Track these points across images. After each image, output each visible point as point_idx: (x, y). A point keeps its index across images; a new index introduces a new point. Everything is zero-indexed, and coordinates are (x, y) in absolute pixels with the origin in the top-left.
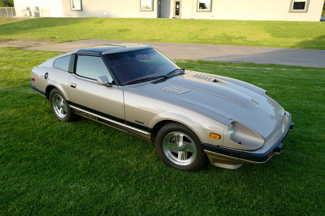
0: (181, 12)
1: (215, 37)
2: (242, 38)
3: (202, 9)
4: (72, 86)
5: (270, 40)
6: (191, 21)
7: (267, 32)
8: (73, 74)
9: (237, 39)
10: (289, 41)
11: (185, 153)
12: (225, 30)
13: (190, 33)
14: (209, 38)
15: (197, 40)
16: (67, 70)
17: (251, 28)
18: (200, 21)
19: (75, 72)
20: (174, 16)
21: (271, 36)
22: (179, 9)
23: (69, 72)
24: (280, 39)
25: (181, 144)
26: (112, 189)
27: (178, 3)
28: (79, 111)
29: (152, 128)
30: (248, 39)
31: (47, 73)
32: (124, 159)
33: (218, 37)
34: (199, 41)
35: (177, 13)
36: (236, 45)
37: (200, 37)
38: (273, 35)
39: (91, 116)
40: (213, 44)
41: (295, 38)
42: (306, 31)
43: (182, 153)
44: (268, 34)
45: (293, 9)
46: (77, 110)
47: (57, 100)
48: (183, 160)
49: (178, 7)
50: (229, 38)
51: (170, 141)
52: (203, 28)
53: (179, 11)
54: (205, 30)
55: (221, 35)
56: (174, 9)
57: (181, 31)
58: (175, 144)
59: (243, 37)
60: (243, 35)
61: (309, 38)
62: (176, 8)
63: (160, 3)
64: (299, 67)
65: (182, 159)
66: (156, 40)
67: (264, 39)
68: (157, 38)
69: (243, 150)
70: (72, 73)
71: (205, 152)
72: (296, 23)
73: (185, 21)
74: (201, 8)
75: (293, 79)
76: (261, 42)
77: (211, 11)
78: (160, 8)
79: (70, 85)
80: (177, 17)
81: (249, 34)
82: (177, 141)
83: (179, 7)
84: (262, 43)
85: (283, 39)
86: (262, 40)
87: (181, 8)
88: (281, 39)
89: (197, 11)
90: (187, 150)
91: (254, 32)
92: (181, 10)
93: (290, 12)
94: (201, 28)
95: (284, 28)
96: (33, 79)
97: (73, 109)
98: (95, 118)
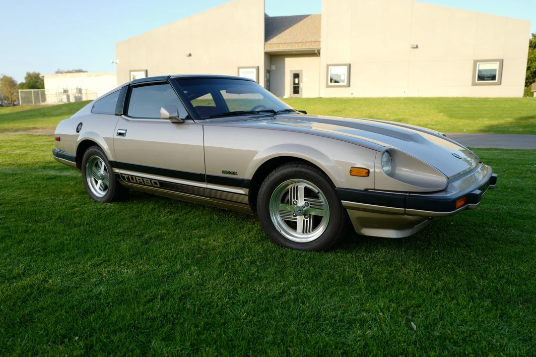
0: (302, 88)
4: (120, 134)
5: (445, 123)
6: (318, 99)
7: (440, 112)
8: (123, 116)
10: (477, 124)
11: (308, 219)
12: (372, 111)
16: (114, 112)
17: (414, 107)
18: (331, 100)
19: (125, 113)
20: (290, 95)
21: (447, 117)
22: (298, 84)
23: (116, 115)
24: (463, 120)
25: (301, 202)
26: (177, 272)
27: (296, 76)
28: (130, 176)
29: (251, 179)
31: (81, 124)
32: (202, 240)
35: (296, 90)
38: (451, 116)
39: (149, 182)
41: (486, 119)
42: (503, 110)
43: (304, 220)
44: (441, 114)
45: (478, 80)
46: (126, 176)
47: (94, 169)
48: (306, 232)
49: (297, 82)
51: (283, 201)
52: (337, 110)
53: (298, 87)
54: (340, 111)
56: (291, 84)
58: (291, 204)
59: (401, 119)
60: (401, 117)
61: (508, 119)
62: (294, 83)
63: (269, 76)
64: (497, 149)
65: (303, 232)
67: (436, 121)
69: (410, 192)
70: (121, 115)
71: (343, 204)
72: (486, 100)
73: (309, 100)
75: (489, 159)
76: (433, 125)
77: (349, 86)
78: (270, 84)
79: (116, 134)
80: (296, 95)
81: (412, 115)
82: (294, 199)
83: (299, 81)
85: (467, 121)
86: (433, 123)
87: (302, 83)
89: (328, 86)
90: (313, 213)
91: (419, 112)
92: (301, 87)
93: (474, 84)
94: (334, 110)
95: (466, 106)
96: (58, 139)
97: (118, 176)
98: (155, 183)
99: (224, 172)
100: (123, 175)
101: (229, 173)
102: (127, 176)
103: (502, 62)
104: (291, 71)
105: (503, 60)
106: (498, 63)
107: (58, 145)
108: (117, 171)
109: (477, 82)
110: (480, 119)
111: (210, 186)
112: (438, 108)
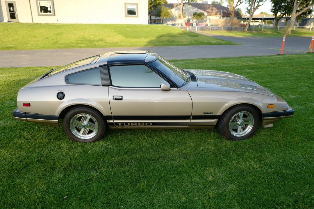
1: (76, 40)
2: (102, 40)
3: (44, 12)
4: (116, 99)
5: (126, 41)
7: (119, 34)
9: (98, 41)
12: (81, 34)
13: (47, 38)
14: (71, 42)
15: (60, 45)
16: (100, 84)
17: (103, 31)
19: (111, 85)
21: (124, 38)
22: (13, 11)
23: (103, 86)
27: (11, 5)
28: (124, 123)
29: (221, 114)
30: (108, 41)
31: (61, 93)
33: (79, 40)
34: (63, 45)
36: (101, 47)
37: (61, 42)
38: (126, 36)
40: (79, 48)
42: (147, 33)
43: (241, 127)
44: (120, 35)
50: (91, 41)
52: (58, 33)
53: (14, 13)
54: (61, 34)
55: (81, 39)
56: (7, 11)
57: (35, 37)
60: (100, 38)
61: (152, 38)
62: (10, 11)
65: (241, 132)
66: (12, 47)
67: (121, 40)
68: (12, 46)
70: (109, 86)
71: (264, 119)
72: (135, 26)
74: (42, 11)
76: (121, 43)
77: (55, 15)
79: (112, 99)
80: (13, 20)
81: (105, 36)
82: (238, 119)
83: (13, 9)
84: (121, 44)
85: (135, 39)
87: (16, 11)
88: (133, 39)
89: (39, 15)
91: (108, 34)
92: (16, 13)
93: (126, 16)
94: (56, 33)
95: (129, 30)
96: (28, 105)
97: (112, 124)
98: (150, 124)
99: (204, 113)
100: (117, 123)
101: (208, 113)
102: (122, 123)
103: (137, 5)
104: (5, 1)
105: (138, 4)
106: (136, 5)
107: (27, 110)
108: (112, 121)
109: (127, 15)
110: (141, 38)
111: (192, 121)
112: (116, 32)
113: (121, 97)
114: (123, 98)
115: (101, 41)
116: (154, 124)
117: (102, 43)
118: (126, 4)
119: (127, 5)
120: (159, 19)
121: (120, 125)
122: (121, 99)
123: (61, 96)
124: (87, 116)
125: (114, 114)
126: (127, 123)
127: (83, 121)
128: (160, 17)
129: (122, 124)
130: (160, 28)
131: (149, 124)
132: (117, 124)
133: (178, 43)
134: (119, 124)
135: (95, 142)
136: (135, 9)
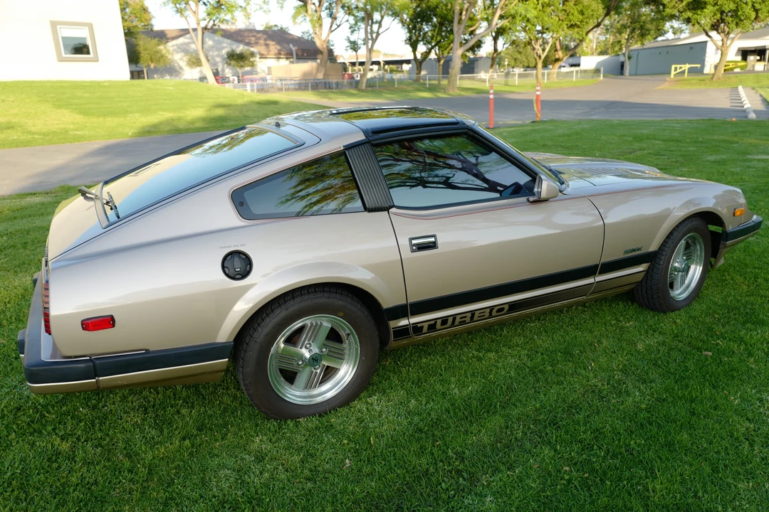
4: (421, 247)
5: (89, 125)
23: (372, 210)
29: (657, 249)
36: (17, 146)
38: (85, 113)
70: (387, 209)
72: (98, 85)
76: (77, 130)
81: (16, 114)
84: (80, 133)
88: (110, 119)
91: (23, 110)
93: (61, 59)
95: (86, 95)
96: (106, 322)
97: (402, 332)
98: (503, 309)
99: (626, 252)
100: (419, 325)
101: (634, 250)
102: (433, 322)
103: (90, 26)
105: (92, 24)
106: (87, 28)
107: (102, 342)
108: (404, 322)
109: (64, 55)
110: (130, 115)
111: (599, 278)
112: (47, 101)
113: (433, 239)
114: (439, 242)
115: (8, 128)
116: (513, 306)
117: (14, 135)
118: (54, 25)
119: (58, 27)
120: (138, 69)
121: (425, 330)
122: (433, 246)
123: (238, 265)
124: (321, 324)
125: (413, 299)
126: (444, 320)
127: (307, 342)
128: (139, 65)
129: (432, 327)
130: (171, 88)
131: (500, 309)
132: (417, 329)
133: (237, 121)
134: (423, 327)
135: (352, 404)
136: (85, 39)
